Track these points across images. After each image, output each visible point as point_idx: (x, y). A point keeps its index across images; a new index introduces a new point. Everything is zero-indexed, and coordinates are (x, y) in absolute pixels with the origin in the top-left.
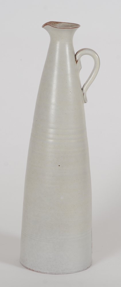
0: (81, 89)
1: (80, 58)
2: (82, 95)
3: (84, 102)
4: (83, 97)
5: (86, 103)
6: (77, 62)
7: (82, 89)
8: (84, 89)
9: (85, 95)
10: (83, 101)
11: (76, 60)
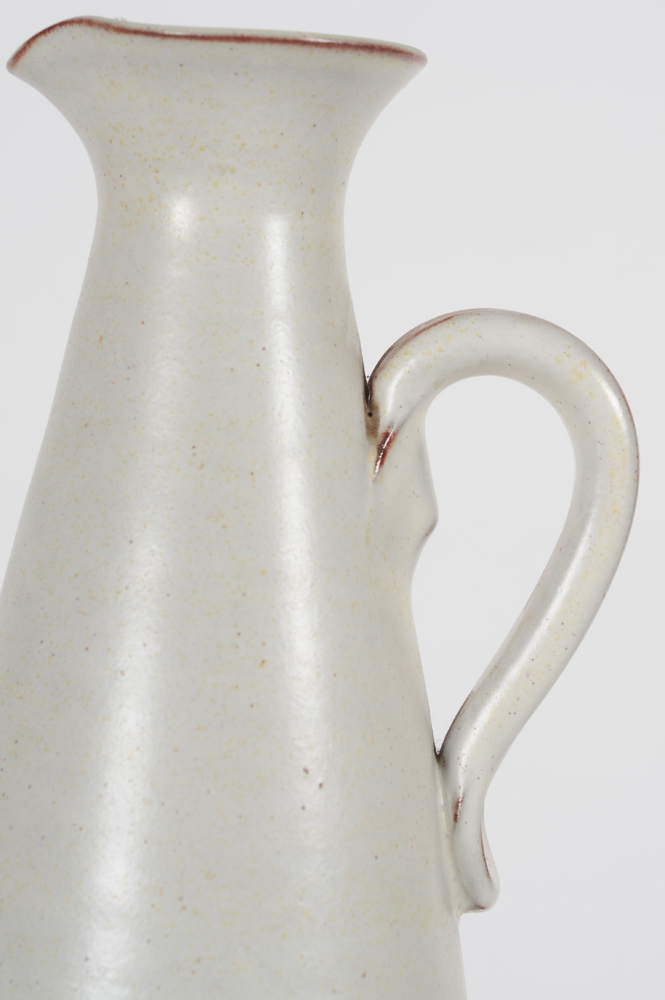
0: (428, 758)
1: (415, 408)
2: (444, 817)
3: (458, 899)
4: (445, 842)
5: (478, 907)
6: (382, 453)
7: (441, 757)
8: (465, 754)
9: (468, 814)
10: (454, 888)
11: (372, 429)
